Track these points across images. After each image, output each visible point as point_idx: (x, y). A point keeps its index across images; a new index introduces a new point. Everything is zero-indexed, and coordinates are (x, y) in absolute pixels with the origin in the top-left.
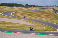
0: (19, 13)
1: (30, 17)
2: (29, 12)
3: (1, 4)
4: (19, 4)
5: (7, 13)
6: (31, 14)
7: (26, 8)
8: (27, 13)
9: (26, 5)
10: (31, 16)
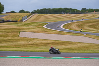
0: (74, 24)
1: (95, 30)
2: (91, 22)
3: (41, 10)
4: (71, 9)
5: (54, 26)
6: (95, 25)
7: (83, 15)
8: (88, 23)
9: (82, 9)
10: (95, 28)
